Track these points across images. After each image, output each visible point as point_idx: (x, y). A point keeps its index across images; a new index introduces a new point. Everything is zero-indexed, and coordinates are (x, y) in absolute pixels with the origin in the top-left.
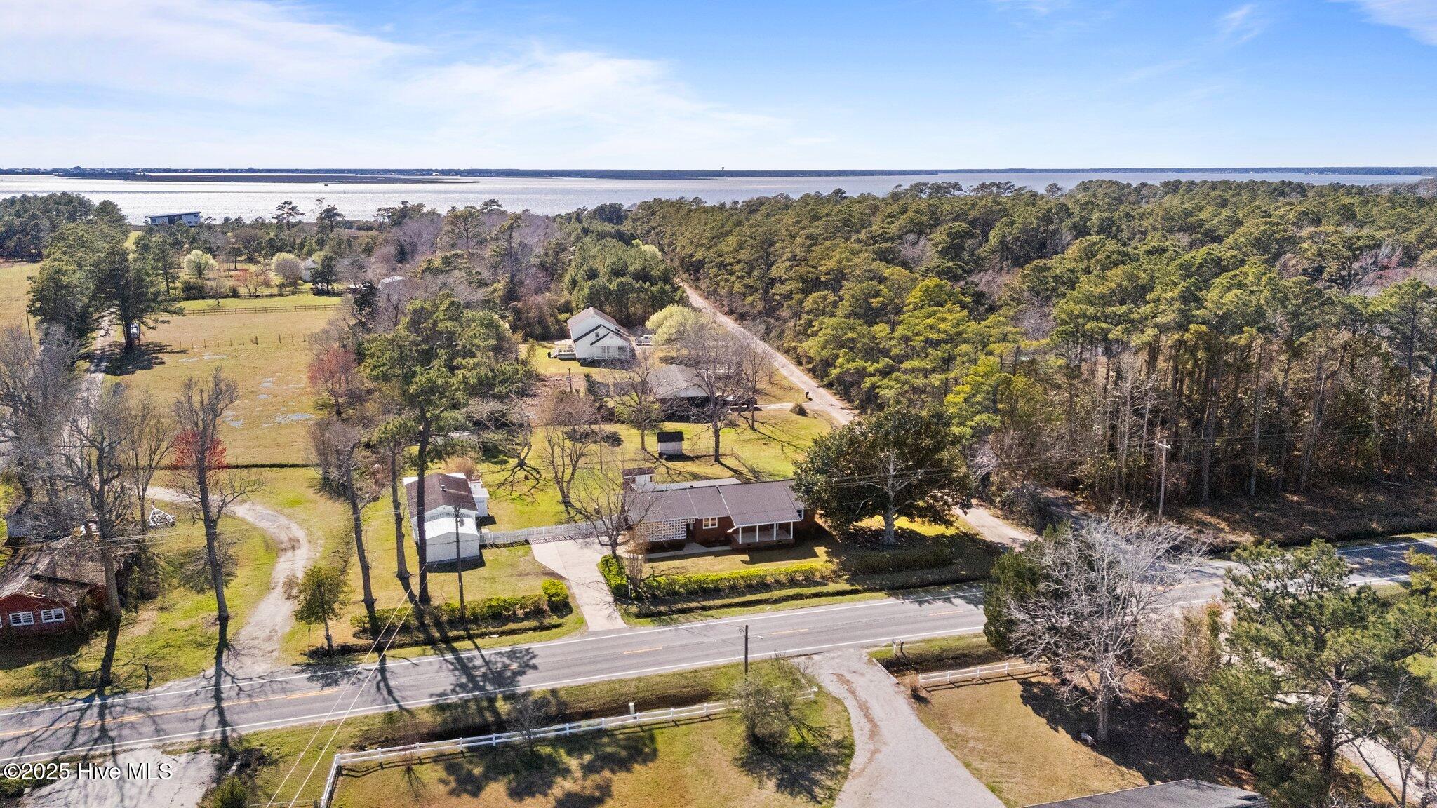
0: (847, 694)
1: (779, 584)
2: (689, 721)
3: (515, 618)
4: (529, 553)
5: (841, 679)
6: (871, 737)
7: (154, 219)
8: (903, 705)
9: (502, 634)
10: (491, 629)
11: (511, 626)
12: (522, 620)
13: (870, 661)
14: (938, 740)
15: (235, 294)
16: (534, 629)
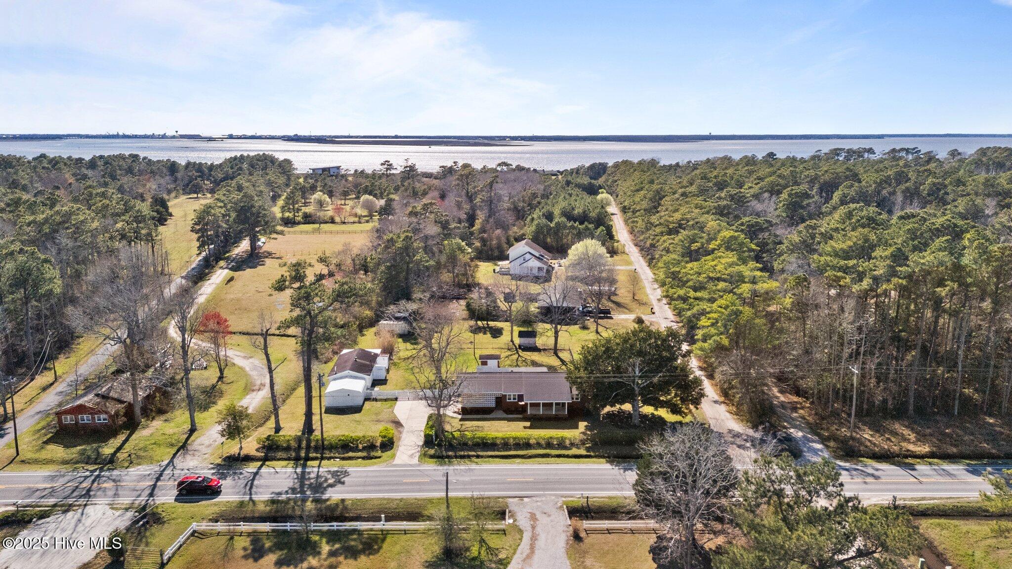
0: (530, 529)
1: (539, 445)
2: (415, 532)
3: (356, 449)
4: (392, 407)
5: (533, 517)
6: (524, 560)
7: (314, 170)
8: (562, 539)
9: (343, 459)
10: (337, 455)
11: (351, 454)
12: (360, 451)
13: (561, 507)
14: (569, 568)
15: (332, 221)
16: (363, 458)
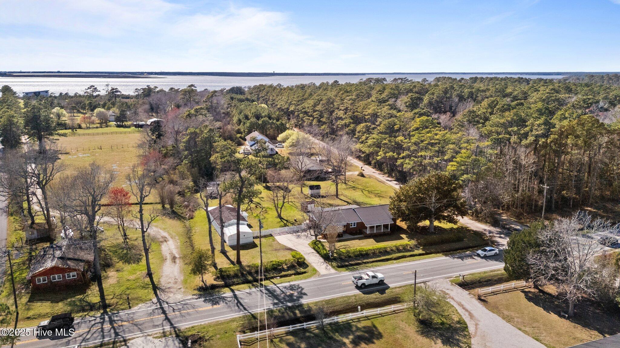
1: (394, 251)
2: (387, 314)
3: (284, 270)
4: (275, 240)
6: (471, 318)
7: (27, 94)
8: (476, 303)
9: (281, 277)
10: (275, 275)
11: (284, 273)
12: (288, 270)
13: (452, 284)
14: (501, 318)
15: (80, 127)
16: (295, 274)
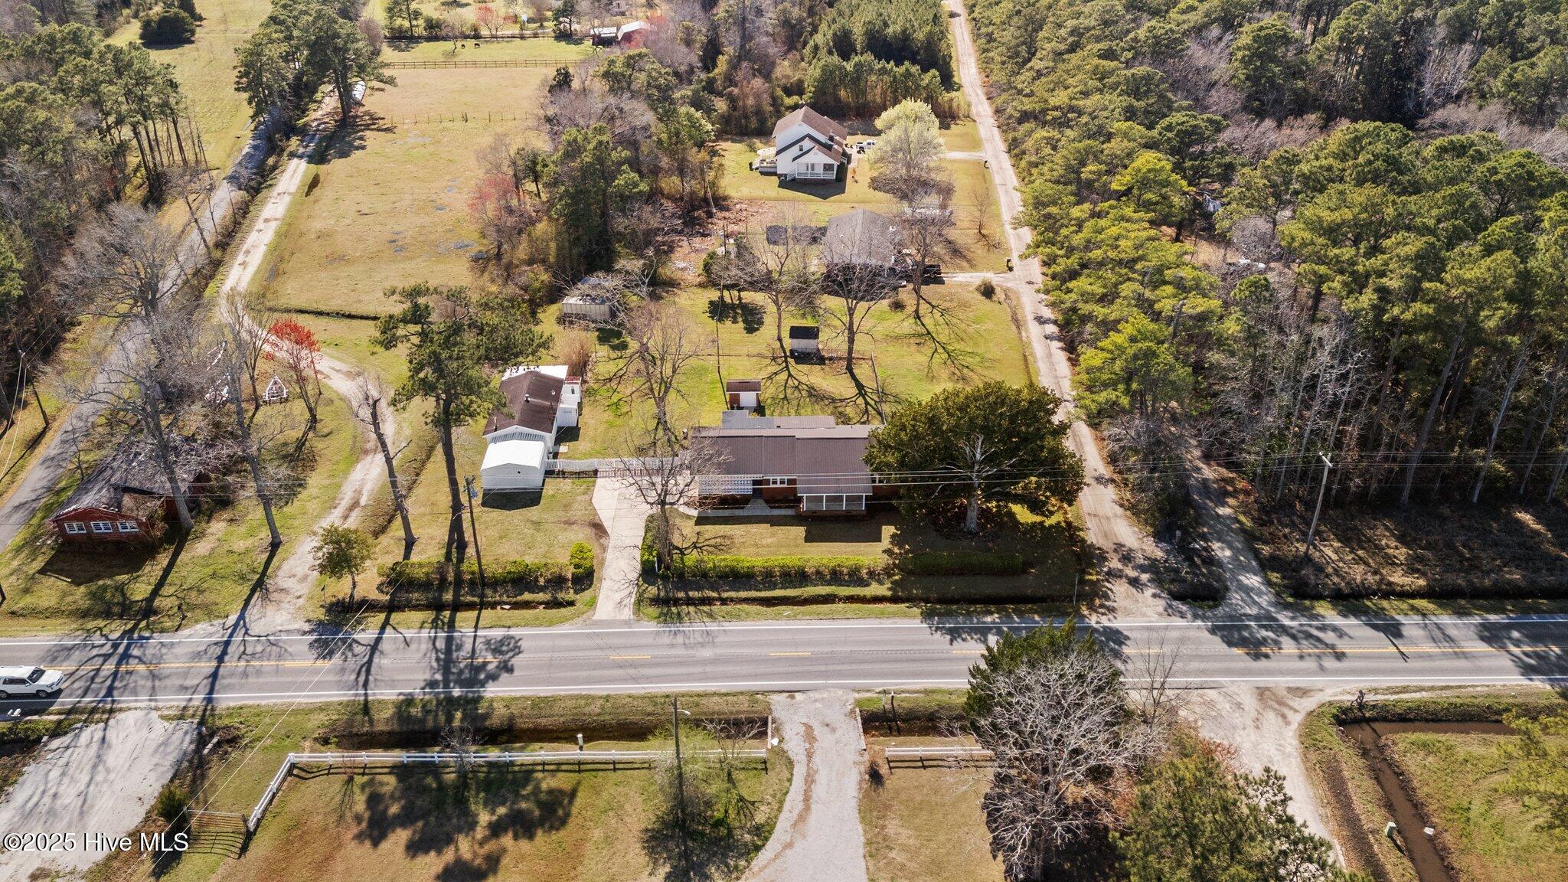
0: (803, 758)
1: (819, 577)
2: (630, 765)
3: (533, 587)
4: (589, 491)
5: (809, 736)
6: (794, 825)
8: (852, 781)
10: (505, 598)
13: (852, 712)
15: (476, 34)
16: (547, 605)
